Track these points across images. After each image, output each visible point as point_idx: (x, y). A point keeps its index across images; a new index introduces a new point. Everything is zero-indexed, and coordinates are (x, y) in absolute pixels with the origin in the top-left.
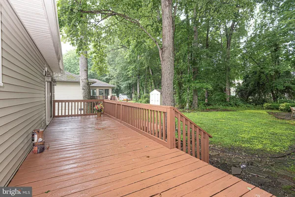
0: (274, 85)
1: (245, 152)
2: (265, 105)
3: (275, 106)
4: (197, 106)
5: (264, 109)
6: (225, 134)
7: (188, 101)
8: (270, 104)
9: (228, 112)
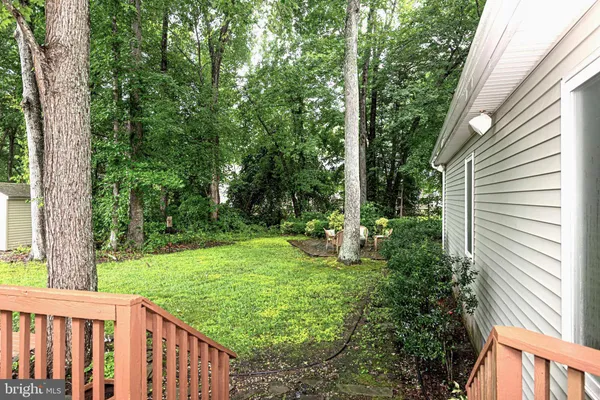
0: (296, 183)
1: (284, 360)
2: (284, 224)
3: (299, 227)
4: (141, 237)
5: (281, 235)
6: (230, 317)
7: (114, 224)
8: (291, 224)
9: (220, 249)
